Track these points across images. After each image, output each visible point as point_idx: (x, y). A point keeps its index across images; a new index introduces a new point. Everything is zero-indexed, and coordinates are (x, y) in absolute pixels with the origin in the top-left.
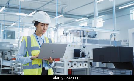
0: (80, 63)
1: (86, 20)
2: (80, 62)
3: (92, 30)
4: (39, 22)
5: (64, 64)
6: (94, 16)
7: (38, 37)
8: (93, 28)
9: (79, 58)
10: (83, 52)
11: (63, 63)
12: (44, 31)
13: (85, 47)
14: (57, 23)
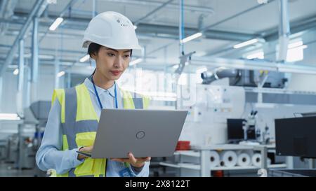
0: (244, 155)
1: (260, 45)
2: (244, 151)
3: (275, 69)
4: (100, 46)
5: (200, 158)
6: (280, 33)
7: (101, 91)
8: (277, 62)
9: (241, 143)
10: (251, 126)
11: (197, 154)
12: (117, 72)
13: (255, 114)
14: (183, 53)
